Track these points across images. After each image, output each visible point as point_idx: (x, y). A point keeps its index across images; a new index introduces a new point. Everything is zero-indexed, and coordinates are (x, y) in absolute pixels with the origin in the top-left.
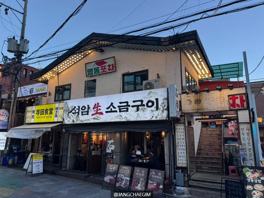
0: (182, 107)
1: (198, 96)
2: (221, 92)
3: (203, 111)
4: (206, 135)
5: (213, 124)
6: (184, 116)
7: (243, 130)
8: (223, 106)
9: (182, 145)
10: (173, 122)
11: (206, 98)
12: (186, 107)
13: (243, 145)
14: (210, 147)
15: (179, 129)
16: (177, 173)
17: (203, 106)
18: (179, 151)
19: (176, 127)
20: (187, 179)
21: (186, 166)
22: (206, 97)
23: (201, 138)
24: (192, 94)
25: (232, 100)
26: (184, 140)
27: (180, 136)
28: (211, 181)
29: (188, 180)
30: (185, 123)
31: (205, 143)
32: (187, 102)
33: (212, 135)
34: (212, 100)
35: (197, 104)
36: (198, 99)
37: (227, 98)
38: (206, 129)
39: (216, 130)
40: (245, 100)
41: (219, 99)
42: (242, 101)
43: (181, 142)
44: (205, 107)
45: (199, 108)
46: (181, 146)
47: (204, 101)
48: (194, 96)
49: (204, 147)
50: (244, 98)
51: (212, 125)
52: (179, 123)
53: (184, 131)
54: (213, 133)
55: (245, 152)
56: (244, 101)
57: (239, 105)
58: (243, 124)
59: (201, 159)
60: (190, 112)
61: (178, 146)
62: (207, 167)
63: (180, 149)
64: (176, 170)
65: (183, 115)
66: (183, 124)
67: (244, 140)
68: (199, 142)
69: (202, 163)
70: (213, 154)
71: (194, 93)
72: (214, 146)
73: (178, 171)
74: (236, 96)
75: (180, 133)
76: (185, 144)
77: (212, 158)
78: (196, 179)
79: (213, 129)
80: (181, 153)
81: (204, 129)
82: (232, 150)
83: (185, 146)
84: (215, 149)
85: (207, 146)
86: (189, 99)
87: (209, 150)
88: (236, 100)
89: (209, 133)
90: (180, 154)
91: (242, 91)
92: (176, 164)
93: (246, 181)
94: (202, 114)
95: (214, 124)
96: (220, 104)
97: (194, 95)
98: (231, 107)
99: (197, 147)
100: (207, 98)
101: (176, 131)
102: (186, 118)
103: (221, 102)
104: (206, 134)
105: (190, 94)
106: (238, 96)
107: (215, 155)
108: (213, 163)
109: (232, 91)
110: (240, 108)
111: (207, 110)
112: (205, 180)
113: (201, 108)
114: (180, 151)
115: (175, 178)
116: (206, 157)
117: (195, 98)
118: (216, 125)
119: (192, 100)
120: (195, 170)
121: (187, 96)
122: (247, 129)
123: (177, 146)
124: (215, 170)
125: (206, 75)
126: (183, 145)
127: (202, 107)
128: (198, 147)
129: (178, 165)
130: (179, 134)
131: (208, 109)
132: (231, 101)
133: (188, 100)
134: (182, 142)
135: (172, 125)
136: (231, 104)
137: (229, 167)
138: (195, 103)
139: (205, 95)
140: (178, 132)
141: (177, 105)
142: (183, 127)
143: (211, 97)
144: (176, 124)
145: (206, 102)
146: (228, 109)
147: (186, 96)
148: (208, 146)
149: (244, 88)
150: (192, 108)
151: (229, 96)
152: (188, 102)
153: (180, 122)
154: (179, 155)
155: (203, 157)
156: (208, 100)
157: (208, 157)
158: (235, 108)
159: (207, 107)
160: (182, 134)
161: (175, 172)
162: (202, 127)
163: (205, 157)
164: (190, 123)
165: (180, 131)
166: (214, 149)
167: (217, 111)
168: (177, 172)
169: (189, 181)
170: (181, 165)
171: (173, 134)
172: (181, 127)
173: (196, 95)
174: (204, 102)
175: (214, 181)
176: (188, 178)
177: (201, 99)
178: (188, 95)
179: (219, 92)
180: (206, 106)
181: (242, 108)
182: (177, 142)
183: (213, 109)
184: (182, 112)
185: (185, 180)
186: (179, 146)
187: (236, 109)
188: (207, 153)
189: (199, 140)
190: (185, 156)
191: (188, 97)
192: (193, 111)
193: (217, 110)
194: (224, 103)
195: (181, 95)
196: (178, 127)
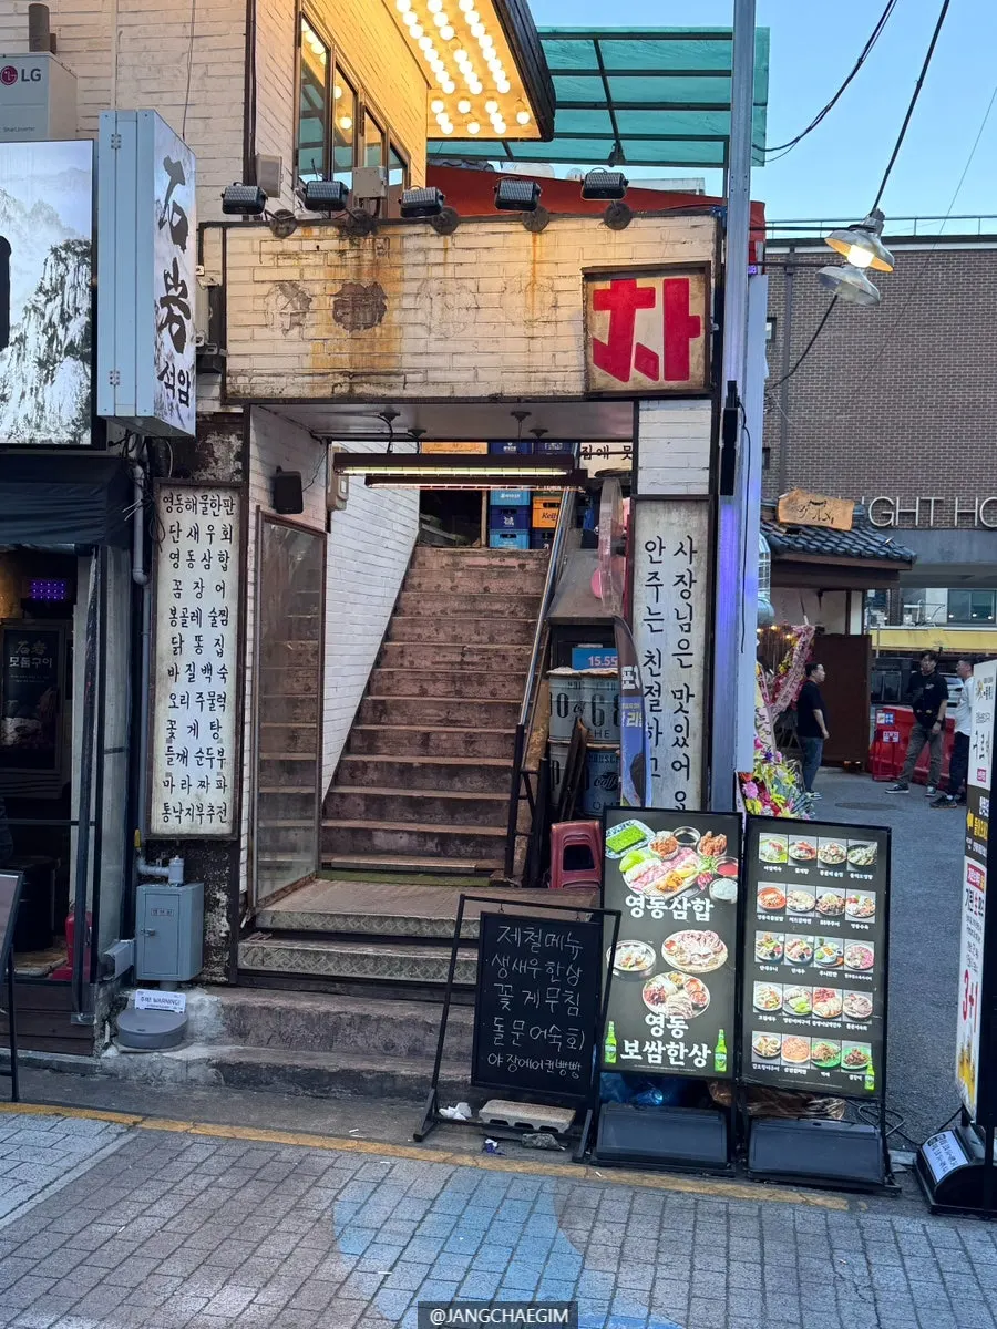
0: (231, 348)
1: (368, 256)
2: (543, 239)
3: (395, 393)
4: (439, 606)
5: (510, 521)
6: (239, 424)
7: (655, 554)
8: (542, 360)
9: (207, 669)
10: (139, 470)
11: (426, 280)
12: (266, 348)
13: (642, 659)
14: (459, 693)
15: (195, 533)
16: (142, 889)
17: (395, 347)
18: (173, 714)
19: (168, 519)
20: (223, 926)
21: (225, 829)
22: (421, 272)
23: (406, 622)
24: (316, 231)
25: (608, 313)
26: (225, 622)
27: (199, 596)
28: (402, 930)
29: (237, 934)
30: (241, 488)
31: (424, 663)
32: (272, 299)
33: (483, 606)
34: (467, 299)
35: (354, 327)
36: (366, 281)
37: (572, 297)
38: (446, 560)
39: (522, 566)
40: (696, 319)
41: (519, 300)
42: (679, 325)
43: (198, 638)
44: (408, 361)
45: (362, 363)
46: (198, 673)
47: (408, 302)
48: (333, 257)
49: (416, 691)
50: (696, 308)
51: (504, 536)
52: (197, 486)
53: (231, 548)
54: (494, 586)
55: (650, 716)
56: (692, 327)
57: (655, 357)
58: (660, 506)
59: (372, 784)
60: (292, 392)
61: (173, 672)
62: (410, 833)
63: (184, 700)
64: (143, 867)
65: (236, 415)
66: (224, 497)
67: (656, 626)
68: (382, 653)
69: (376, 806)
70: (470, 740)
71: (331, 231)
72: (481, 680)
73: (159, 870)
74: (642, 283)
75: (199, 564)
76: (229, 660)
77: (454, 772)
78: (295, 926)
79: (496, 562)
80: (194, 729)
81: (436, 559)
82: (588, 709)
83: (231, 677)
84: (488, 707)
85: (435, 681)
86: (293, 275)
87: (443, 715)
88: (640, 313)
89: (469, 585)
90: (183, 740)
91: (687, 241)
92: (149, 819)
93: (618, 914)
94: (389, 416)
95: (518, 525)
96: (523, 344)
97: (334, 244)
98: (598, 372)
99: (361, 689)
100: (435, 285)
101: (168, 547)
102: (260, 447)
103: (530, 323)
104: (445, 597)
105: (298, 232)
106: (657, 284)
107: (479, 747)
108: (454, 808)
109: (619, 236)
110: (662, 383)
111: (425, 382)
112: (366, 929)
113: (381, 365)
114: (184, 717)
115: (127, 928)
116: (416, 761)
117: (341, 274)
118: (532, 532)
119: (317, 289)
120: (305, 862)
121: (279, 246)
122: (686, 550)
123: (162, 668)
124: (459, 856)
125: (491, 107)
126: (217, 665)
127: (390, 355)
128: (368, 690)
129: (163, 824)
130: (188, 576)
131: (433, 376)
132: (602, 321)
133: (281, 284)
134: (208, 643)
135: (131, 499)
136: (597, 343)
137: (554, 827)
138: (338, 320)
139: (419, 250)
140: (177, 556)
141: (171, 318)
142: (229, 520)
143: (460, 272)
144: (165, 493)
145: (421, 317)
146: (576, 388)
147: (266, 247)
148: (441, 687)
149: (708, 223)
150: (308, 362)
151: (590, 275)
152: (282, 301)
153: (205, 475)
154: (177, 749)
155: (390, 764)
156: (437, 299)
157: (424, 765)
158: (625, 378)
159: (423, 362)
160: (214, 576)
161: (131, 881)
162: (422, 540)
163: (411, 764)
164: (287, 492)
165: (199, 550)
166: (480, 705)
167: (495, 399)
168: (151, 879)
169: (243, 945)
170: (186, 819)
171: (139, 575)
172: (210, 519)
173: (346, 244)
174: (411, 317)
175: (427, 931)
176: (233, 919)
177: (387, 289)
178: (289, 245)
179: (529, 237)
180: (420, 346)
181: (673, 384)
182: (164, 644)
183: (468, 376)
184: (224, 385)
185: (211, 938)
186: (184, 676)
187: (628, 386)
188: (427, 735)
189: (387, 637)
190: (221, 752)
191: (286, 255)
192: (313, 386)
193: (494, 390)
194: (549, 329)
195: (230, 233)
196: (187, 519)
